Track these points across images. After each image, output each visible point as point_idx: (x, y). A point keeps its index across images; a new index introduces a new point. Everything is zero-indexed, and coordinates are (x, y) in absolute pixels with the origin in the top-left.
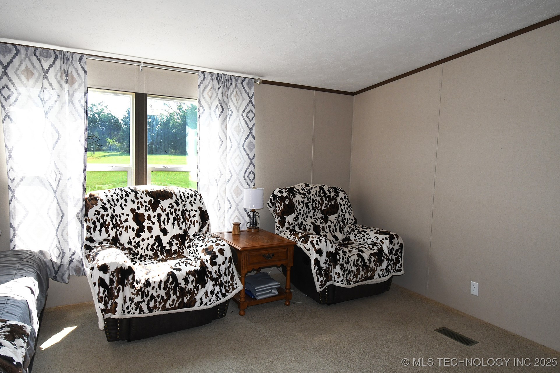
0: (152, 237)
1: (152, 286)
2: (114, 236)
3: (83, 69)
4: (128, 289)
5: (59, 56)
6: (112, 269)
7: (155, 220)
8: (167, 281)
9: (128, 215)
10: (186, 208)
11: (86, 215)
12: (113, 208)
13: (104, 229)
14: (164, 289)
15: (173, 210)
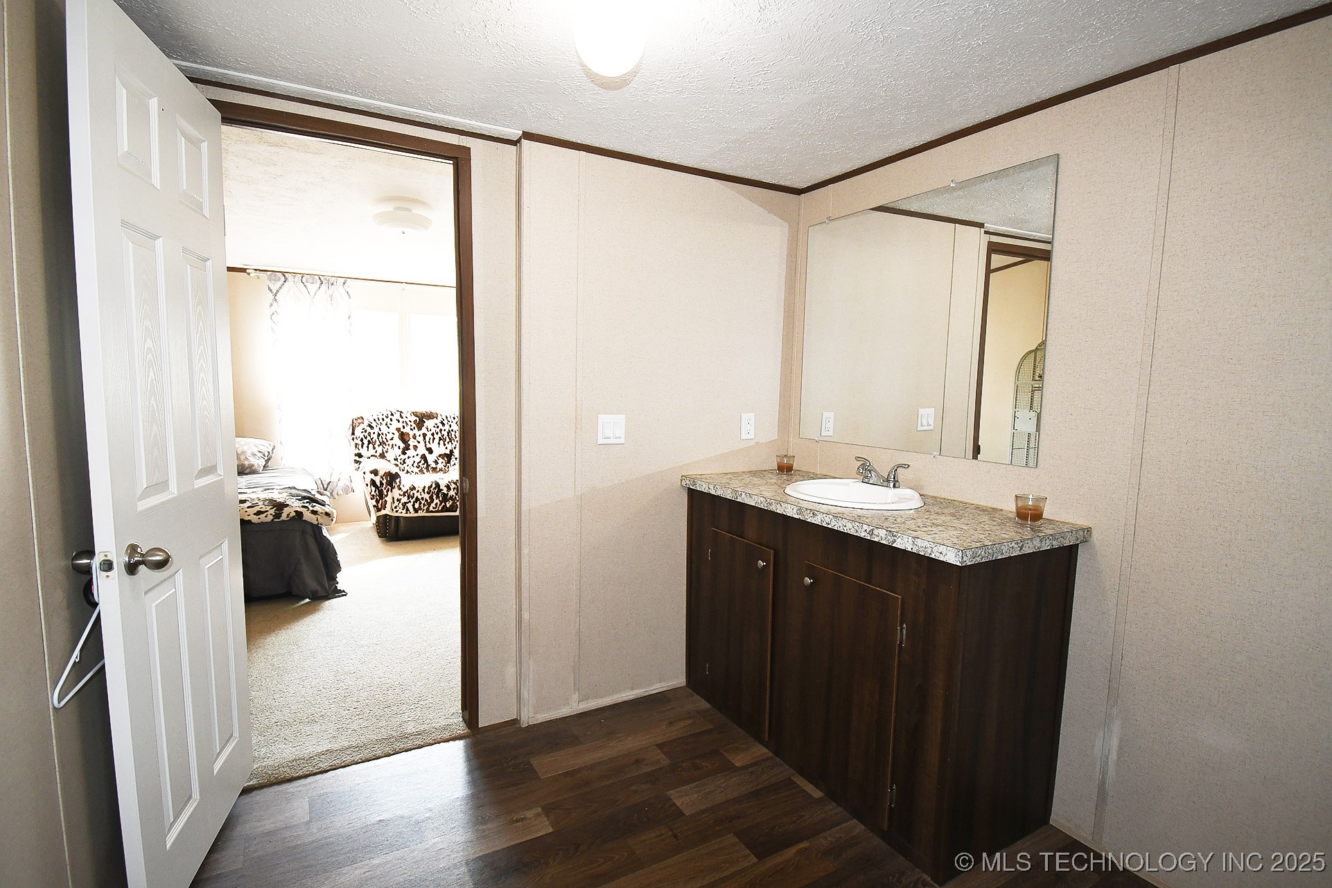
0: (417, 455)
1: (417, 490)
3: (347, 292)
4: (396, 491)
5: (324, 282)
6: (381, 473)
7: (420, 439)
8: (430, 487)
9: (393, 434)
10: (452, 428)
11: (353, 434)
12: (379, 426)
13: (371, 446)
14: (428, 493)
15: (438, 430)
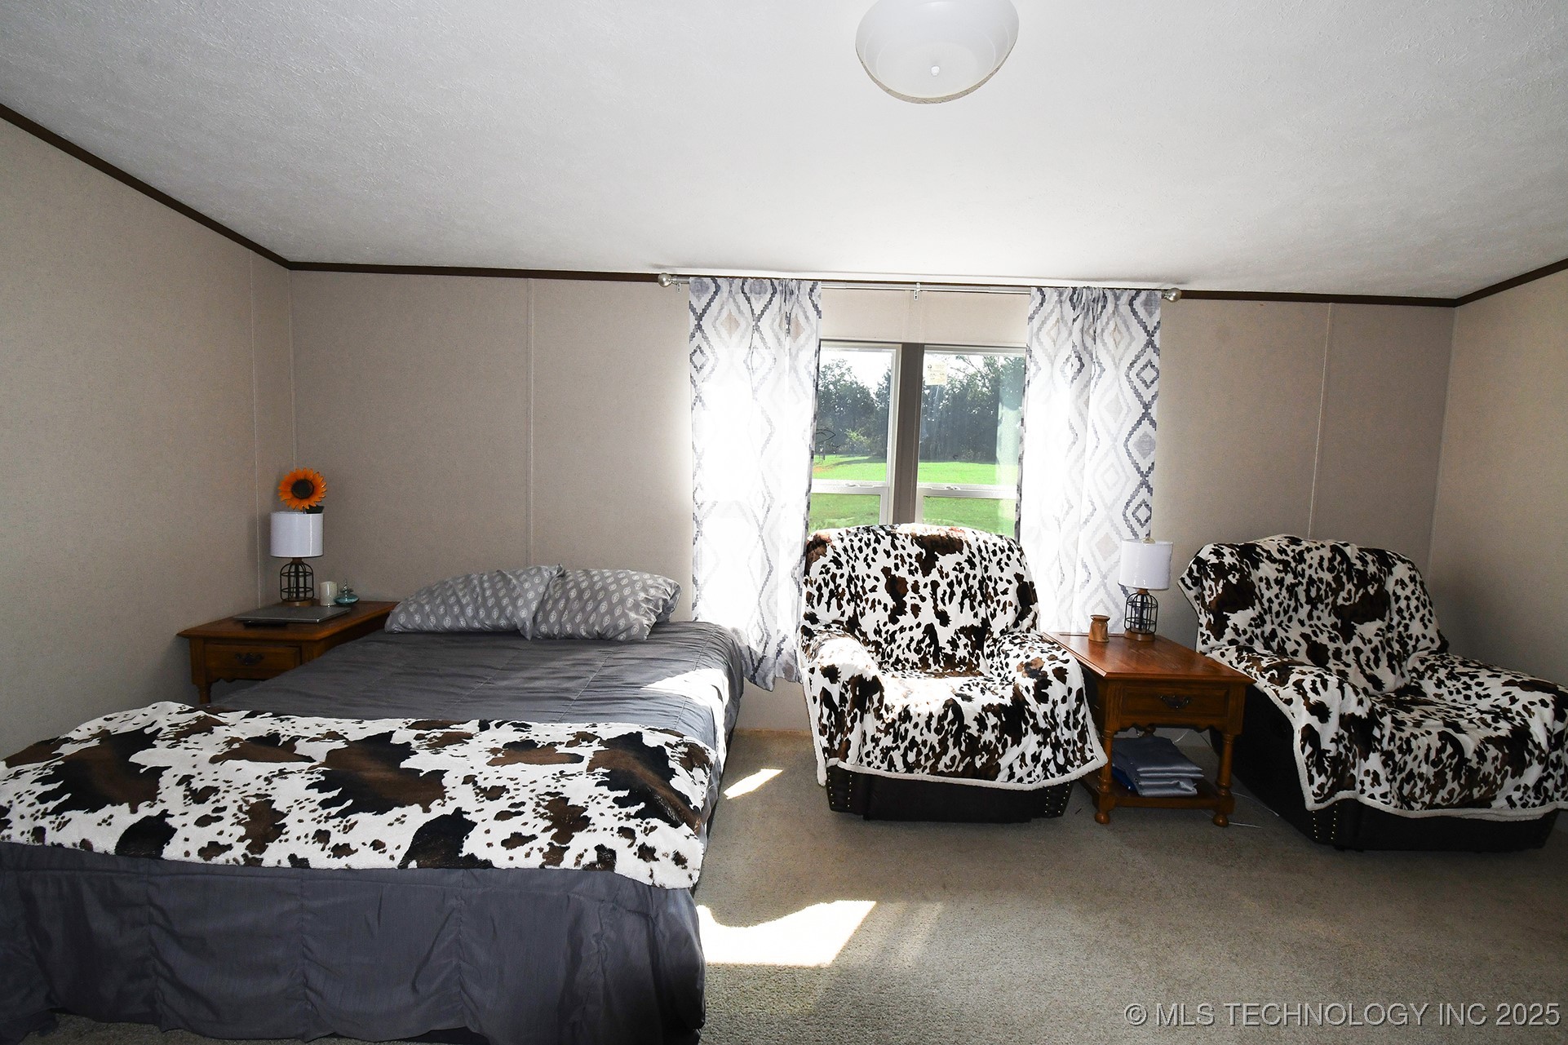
0: (919, 625)
1: (913, 722)
2: (851, 616)
3: (815, 307)
4: (869, 718)
5: (779, 288)
6: (844, 677)
7: (926, 592)
8: (942, 718)
9: (877, 579)
10: (989, 574)
11: (807, 572)
12: (851, 562)
13: (834, 601)
14: (937, 731)
15: (962, 576)
